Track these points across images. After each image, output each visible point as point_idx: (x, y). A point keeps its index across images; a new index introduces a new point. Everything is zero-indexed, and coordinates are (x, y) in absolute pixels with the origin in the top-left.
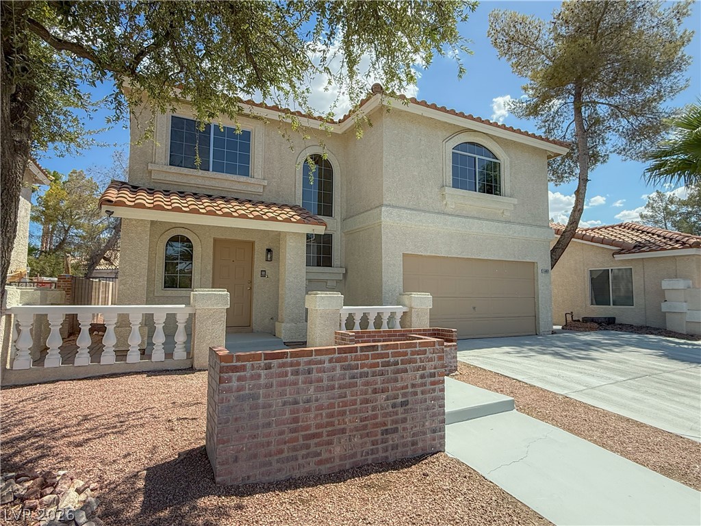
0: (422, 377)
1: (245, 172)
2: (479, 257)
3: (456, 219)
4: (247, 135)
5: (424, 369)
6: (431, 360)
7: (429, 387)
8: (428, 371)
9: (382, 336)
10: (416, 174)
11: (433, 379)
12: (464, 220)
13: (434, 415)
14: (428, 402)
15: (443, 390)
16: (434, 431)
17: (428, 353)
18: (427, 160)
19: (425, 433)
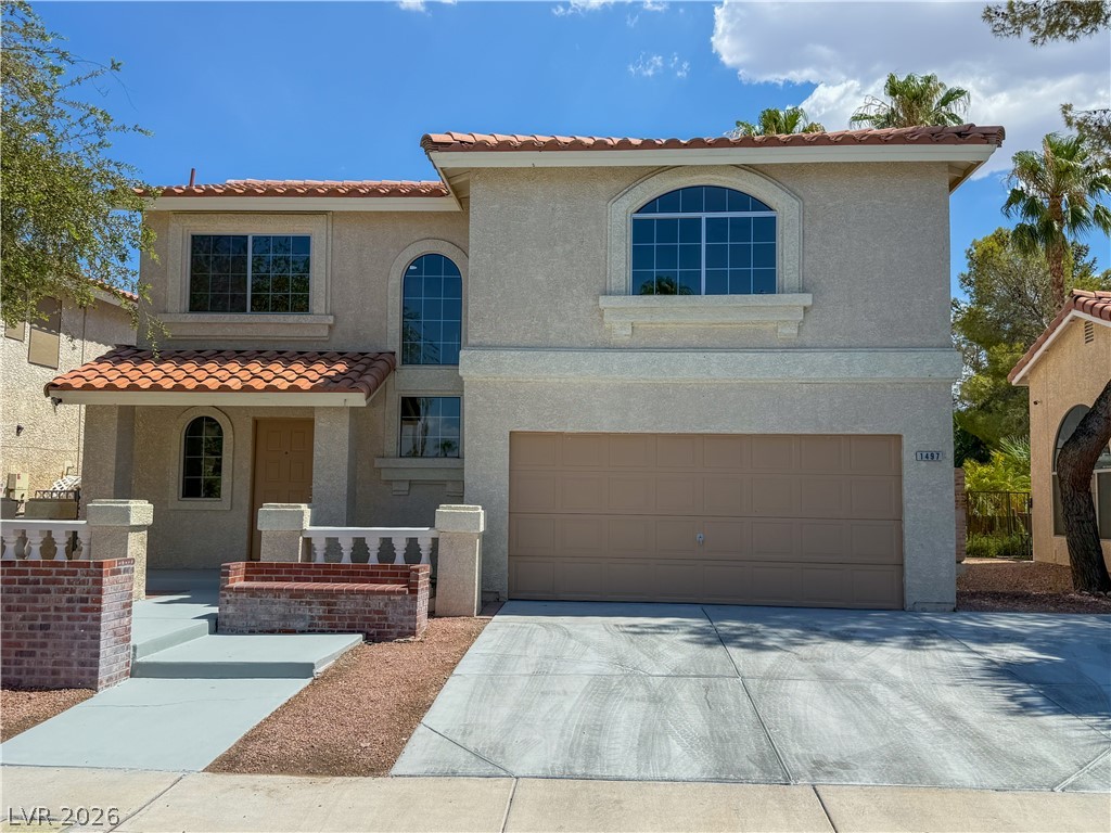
0: (70, 600)
1: (302, 305)
2: (707, 431)
3: (635, 357)
4: (303, 243)
5: (73, 591)
6: (83, 582)
7: (77, 613)
8: (78, 595)
9: (313, 573)
10: (540, 278)
11: (84, 605)
12: (655, 356)
13: (83, 646)
14: (77, 630)
15: (98, 619)
16: (83, 664)
17: (79, 574)
18: (568, 247)
19: (70, 664)
